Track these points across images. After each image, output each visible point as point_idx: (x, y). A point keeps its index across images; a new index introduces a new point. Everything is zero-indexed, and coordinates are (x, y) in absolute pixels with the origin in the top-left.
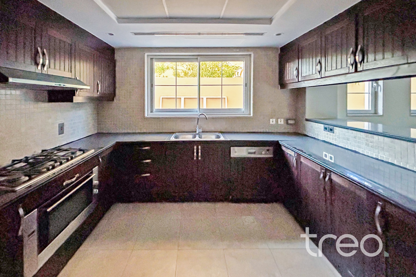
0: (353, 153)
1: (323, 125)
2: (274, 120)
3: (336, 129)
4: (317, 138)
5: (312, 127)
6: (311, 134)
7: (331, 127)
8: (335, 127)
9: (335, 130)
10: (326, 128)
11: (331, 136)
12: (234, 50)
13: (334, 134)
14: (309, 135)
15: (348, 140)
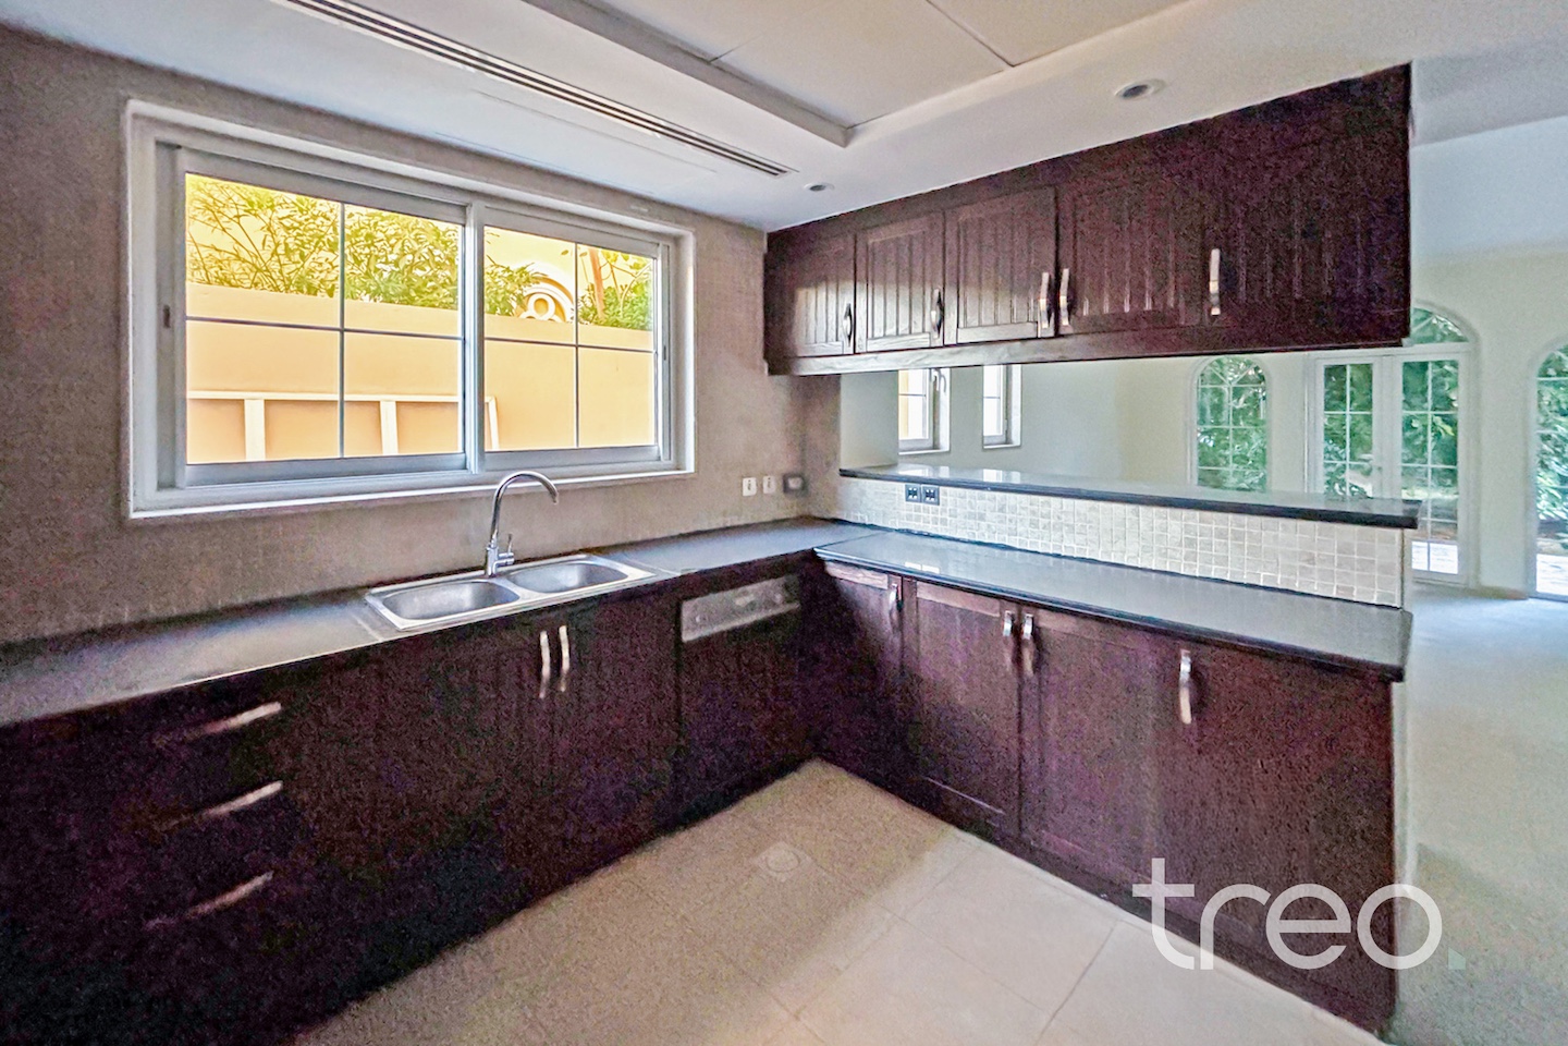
0: (997, 552)
1: (903, 485)
2: (753, 481)
3: (945, 494)
4: (880, 524)
5: (863, 493)
6: (859, 515)
7: (931, 488)
8: (941, 488)
9: (941, 497)
10: (911, 493)
11: (931, 515)
12: (633, 207)
13: (939, 507)
14: (851, 520)
15: (982, 517)
